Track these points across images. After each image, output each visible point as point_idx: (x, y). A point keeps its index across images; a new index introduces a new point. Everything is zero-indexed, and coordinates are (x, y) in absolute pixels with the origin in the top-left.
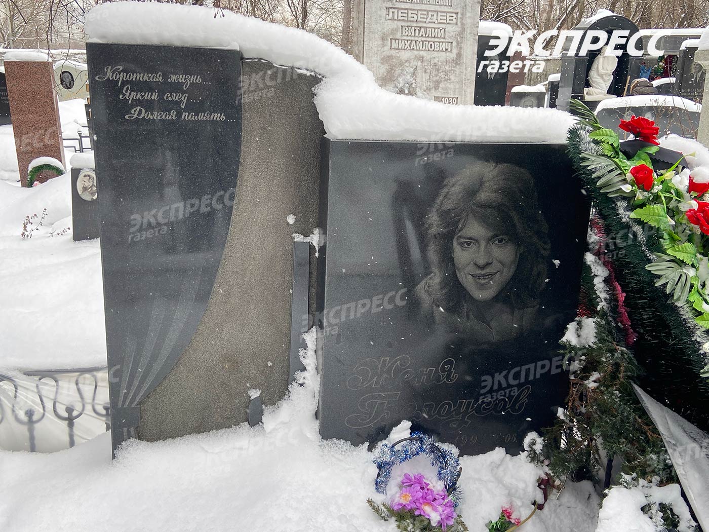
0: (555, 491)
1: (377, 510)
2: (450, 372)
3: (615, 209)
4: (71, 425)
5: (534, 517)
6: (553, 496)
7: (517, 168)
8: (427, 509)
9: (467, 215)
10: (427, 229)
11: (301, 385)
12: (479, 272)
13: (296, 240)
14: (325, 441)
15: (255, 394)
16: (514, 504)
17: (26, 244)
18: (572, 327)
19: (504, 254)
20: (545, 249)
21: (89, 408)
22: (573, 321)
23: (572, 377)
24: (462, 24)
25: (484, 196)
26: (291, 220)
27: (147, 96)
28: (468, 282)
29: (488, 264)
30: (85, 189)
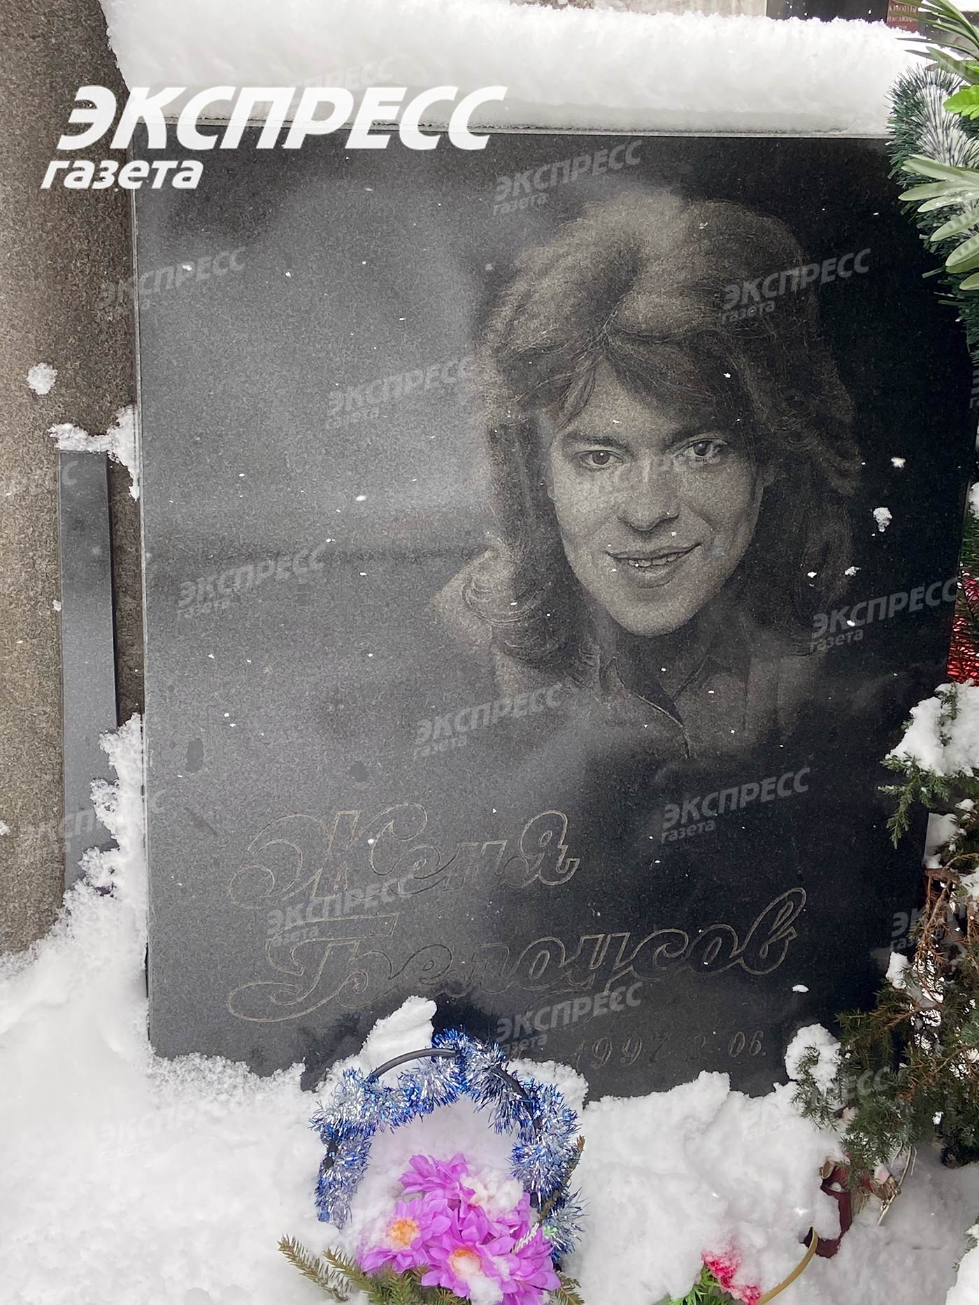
0: (874, 1200)
1: (312, 1271)
2: (552, 852)
5: (802, 1280)
6: (870, 1213)
8: (464, 1267)
9: (594, 368)
11: (104, 891)
12: (636, 545)
13: (61, 445)
14: (166, 1062)
16: (744, 1242)
18: (925, 712)
19: (715, 488)
23: (933, 864)
25: (647, 306)
26: (41, 380)
28: (600, 577)
29: (664, 523)
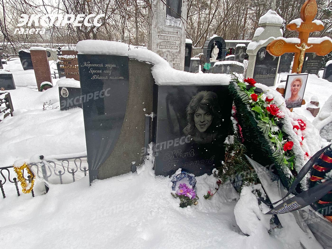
0: (221, 184)
1: (173, 195)
2: (193, 153)
3: (246, 107)
4: (73, 175)
5: (216, 193)
6: (221, 185)
7: (213, 93)
8: (188, 194)
9: (199, 107)
10: (187, 112)
11: (148, 159)
12: (201, 124)
13: (146, 116)
14: (157, 176)
15: (134, 163)
16: (211, 190)
17: (45, 112)
18: (227, 138)
19: (209, 118)
20: (220, 116)
21: (79, 169)
22: (227, 136)
23: (226, 152)
24: (181, 41)
26: (144, 110)
27: (98, 72)
29: (204, 121)
30: (64, 94)
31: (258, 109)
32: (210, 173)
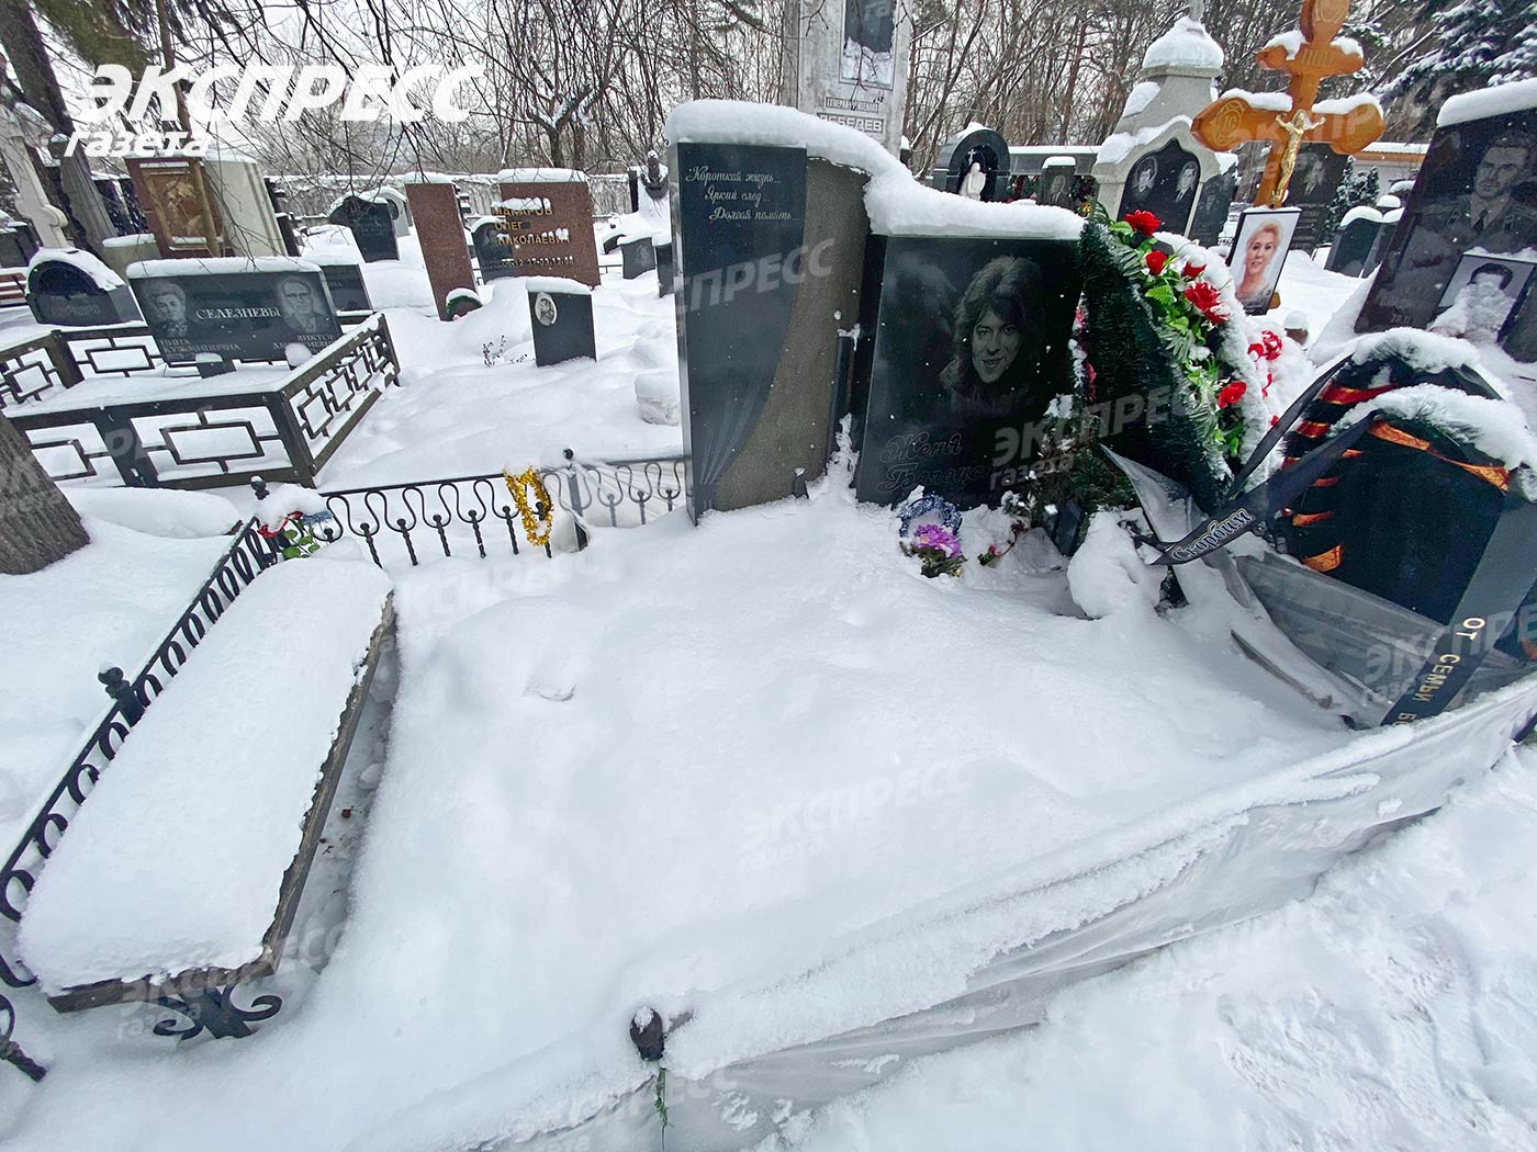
1: (904, 550)
2: (956, 444)
3: (1131, 291)
4: (642, 506)
8: (942, 546)
9: (987, 306)
10: (955, 319)
12: (990, 358)
13: (839, 335)
14: (861, 504)
15: (800, 472)
16: (997, 542)
17: (491, 371)
18: (1053, 402)
19: (1010, 341)
20: (1041, 337)
22: (1055, 397)
24: (887, 131)
25: (1002, 288)
26: (837, 316)
27: (728, 196)
28: (979, 366)
29: (997, 351)
30: (543, 313)
31: (1163, 294)
32: (994, 505)
